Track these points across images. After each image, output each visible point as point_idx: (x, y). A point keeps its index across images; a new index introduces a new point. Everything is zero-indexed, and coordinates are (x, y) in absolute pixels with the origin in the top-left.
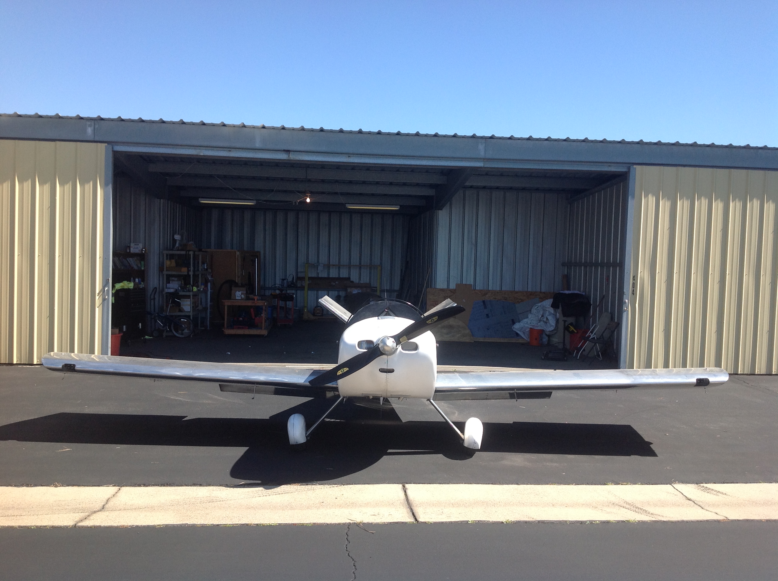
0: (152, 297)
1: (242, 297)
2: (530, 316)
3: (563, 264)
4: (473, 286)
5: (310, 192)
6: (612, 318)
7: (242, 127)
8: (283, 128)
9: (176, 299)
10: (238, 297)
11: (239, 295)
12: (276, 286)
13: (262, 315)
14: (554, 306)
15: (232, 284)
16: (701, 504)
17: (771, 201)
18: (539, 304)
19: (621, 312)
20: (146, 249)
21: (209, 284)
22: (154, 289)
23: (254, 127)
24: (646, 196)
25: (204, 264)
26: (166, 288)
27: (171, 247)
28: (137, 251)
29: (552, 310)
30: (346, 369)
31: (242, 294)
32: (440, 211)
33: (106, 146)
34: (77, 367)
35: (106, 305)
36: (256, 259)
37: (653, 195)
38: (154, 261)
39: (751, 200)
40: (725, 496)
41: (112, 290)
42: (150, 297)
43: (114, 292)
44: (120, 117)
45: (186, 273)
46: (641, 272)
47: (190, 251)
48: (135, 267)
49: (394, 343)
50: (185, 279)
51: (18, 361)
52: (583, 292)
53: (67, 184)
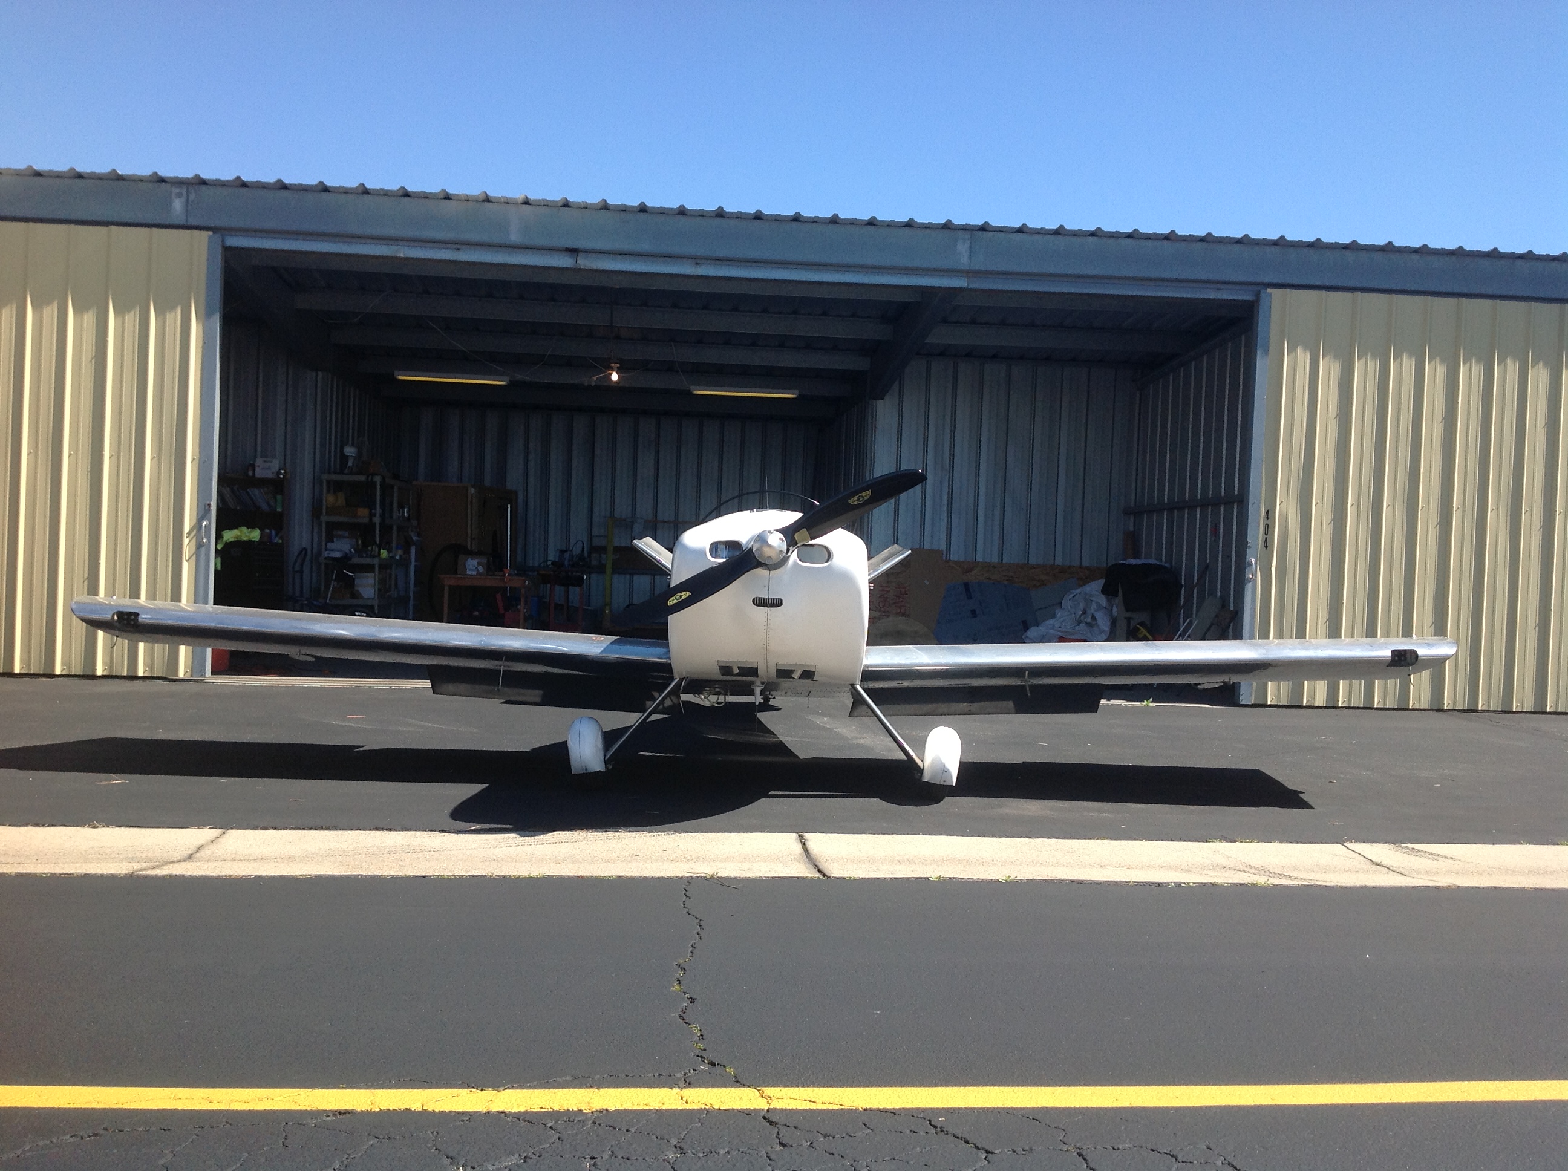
0: (297, 568)
1: (478, 571)
2: (1059, 613)
3: (1127, 512)
4: (944, 553)
5: (618, 359)
6: (1224, 604)
7: (484, 201)
8: (566, 205)
9: (345, 571)
10: (470, 570)
11: (473, 566)
12: (548, 564)
13: (519, 607)
14: (1108, 591)
15: (460, 550)
16: (1402, 871)
17: (1541, 364)
18: (1078, 591)
19: (1241, 583)
20: (288, 470)
21: (413, 550)
22: (301, 551)
23: (507, 202)
24: (1292, 350)
25: (403, 508)
26: (326, 550)
27: (338, 466)
28: (269, 474)
29: (1103, 600)
30: (685, 595)
31: (479, 564)
32: (880, 403)
33: (210, 237)
34: (142, 618)
35: (203, 557)
36: (509, 506)
37: (1306, 348)
38: (302, 494)
39: (1502, 361)
40: (1450, 861)
41: (216, 545)
42: (293, 568)
43: (219, 547)
44: (238, 178)
45: (366, 520)
46: (1282, 502)
47: (377, 474)
48: (264, 507)
49: (783, 541)
50: (364, 533)
51: (23, 667)
52: (1165, 563)
53: (129, 311)
